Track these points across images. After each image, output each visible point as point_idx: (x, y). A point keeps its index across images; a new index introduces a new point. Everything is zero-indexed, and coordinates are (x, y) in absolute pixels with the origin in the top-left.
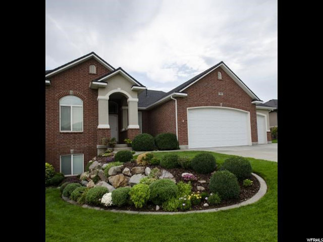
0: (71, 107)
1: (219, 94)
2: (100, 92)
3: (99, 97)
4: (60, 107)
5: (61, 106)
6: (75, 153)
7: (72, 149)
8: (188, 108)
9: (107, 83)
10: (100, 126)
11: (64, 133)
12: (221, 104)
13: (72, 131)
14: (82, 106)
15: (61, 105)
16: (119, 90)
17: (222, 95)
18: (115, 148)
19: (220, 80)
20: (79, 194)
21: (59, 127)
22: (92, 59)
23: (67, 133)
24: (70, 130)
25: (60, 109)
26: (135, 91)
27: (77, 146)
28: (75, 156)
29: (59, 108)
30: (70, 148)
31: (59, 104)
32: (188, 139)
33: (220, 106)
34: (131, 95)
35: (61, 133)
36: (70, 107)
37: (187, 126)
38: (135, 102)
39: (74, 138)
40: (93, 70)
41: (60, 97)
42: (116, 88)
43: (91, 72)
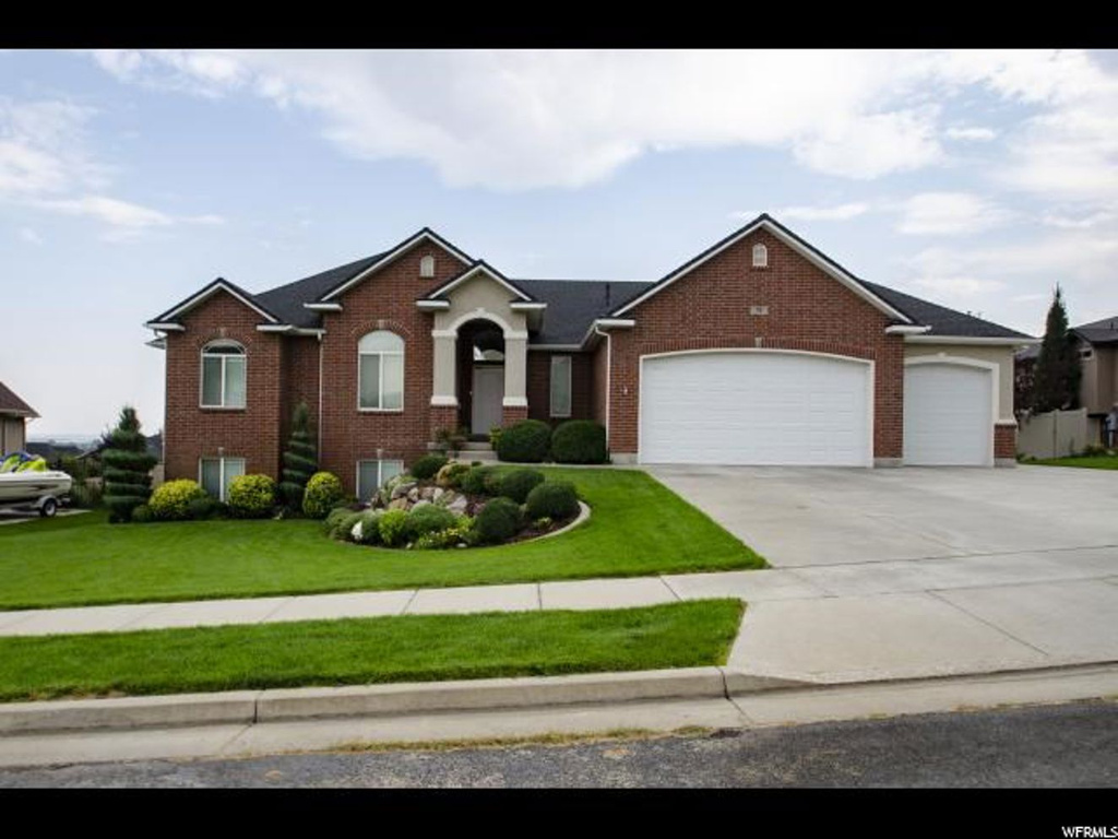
0: (381, 358)
1: (754, 311)
2: (438, 321)
3: (435, 333)
4: (359, 357)
5: (362, 356)
6: (385, 456)
7: (379, 447)
8: (642, 357)
9: (447, 300)
10: (436, 400)
11: (365, 413)
12: (758, 340)
13: (380, 409)
14: (402, 353)
15: (360, 352)
16: (480, 313)
17: (765, 311)
18: (461, 452)
19: (761, 270)
20: (336, 523)
21: (356, 399)
22: (426, 244)
23: (371, 414)
24: (377, 406)
25: (359, 361)
26: (518, 312)
27: (390, 441)
28: (387, 464)
29: (357, 359)
30: (374, 446)
31: (357, 350)
32: (636, 439)
33: (754, 346)
34: (510, 324)
35: (360, 413)
36: (377, 356)
37: (636, 404)
38: (520, 340)
39: (385, 425)
40: (428, 267)
41: (360, 335)
42: (473, 310)
43: (423, 274)
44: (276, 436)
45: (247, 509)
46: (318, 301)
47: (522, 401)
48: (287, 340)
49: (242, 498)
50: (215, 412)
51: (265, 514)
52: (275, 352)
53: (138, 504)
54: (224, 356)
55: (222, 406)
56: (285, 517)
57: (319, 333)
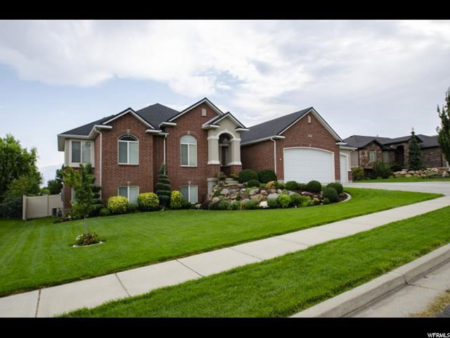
0: (189, 145)
3: (209, 137)
5: (181, 145)
6: (191, 184)
8: (284, 149)
9: (218, 125)
10: (210, 162)
11: (183, 167)
12: (310, 145)
13: (189, 166)
14: (196, 144)
16: (226, 131)
17: (311, 136)
19: (310, 124)
21: (180, 162)
22: (204, 104)
23: (186, 167)
24: (188, 164)
25: (180, 147)
26: (239, 132)
27: (193, 178)
28: (192, 187)
30: (188, 180)
31: (180, 142)
32: (284, 175)
33: (309, 147)
34: (235, 135)
35: (181, 167)
36: (187, 145)
37: (283, 164)
38: (238, 141)
39: (191, 172)
40: (204, 113)
41: (181, 136)
42: (224, 130)
43: (203, 115)
44: (152, 176)
45: (150, 207)
46: (168, 121)
47: (240, 163)
48: (155, 136)
49: (149, 203)
50: (125, 166)
51: (158, 209)
52: (151, 141)
53: (102, 207)
54: (128, 142)
55: (128, 164)
56: (165, 210)
57: (166, 134)
